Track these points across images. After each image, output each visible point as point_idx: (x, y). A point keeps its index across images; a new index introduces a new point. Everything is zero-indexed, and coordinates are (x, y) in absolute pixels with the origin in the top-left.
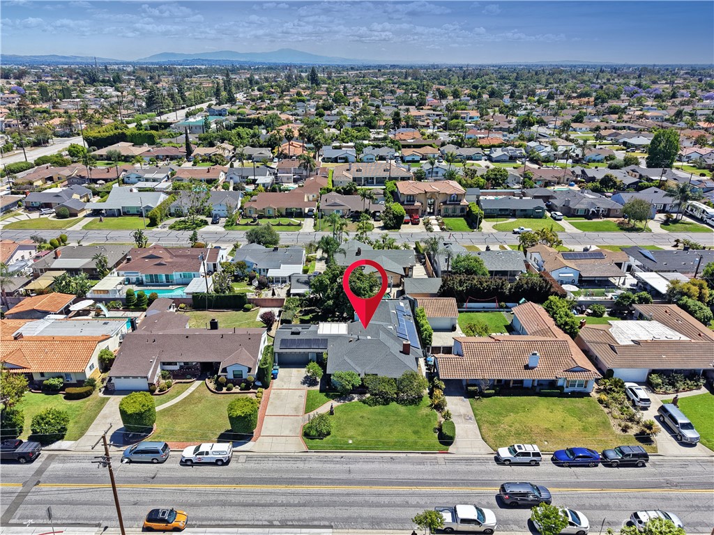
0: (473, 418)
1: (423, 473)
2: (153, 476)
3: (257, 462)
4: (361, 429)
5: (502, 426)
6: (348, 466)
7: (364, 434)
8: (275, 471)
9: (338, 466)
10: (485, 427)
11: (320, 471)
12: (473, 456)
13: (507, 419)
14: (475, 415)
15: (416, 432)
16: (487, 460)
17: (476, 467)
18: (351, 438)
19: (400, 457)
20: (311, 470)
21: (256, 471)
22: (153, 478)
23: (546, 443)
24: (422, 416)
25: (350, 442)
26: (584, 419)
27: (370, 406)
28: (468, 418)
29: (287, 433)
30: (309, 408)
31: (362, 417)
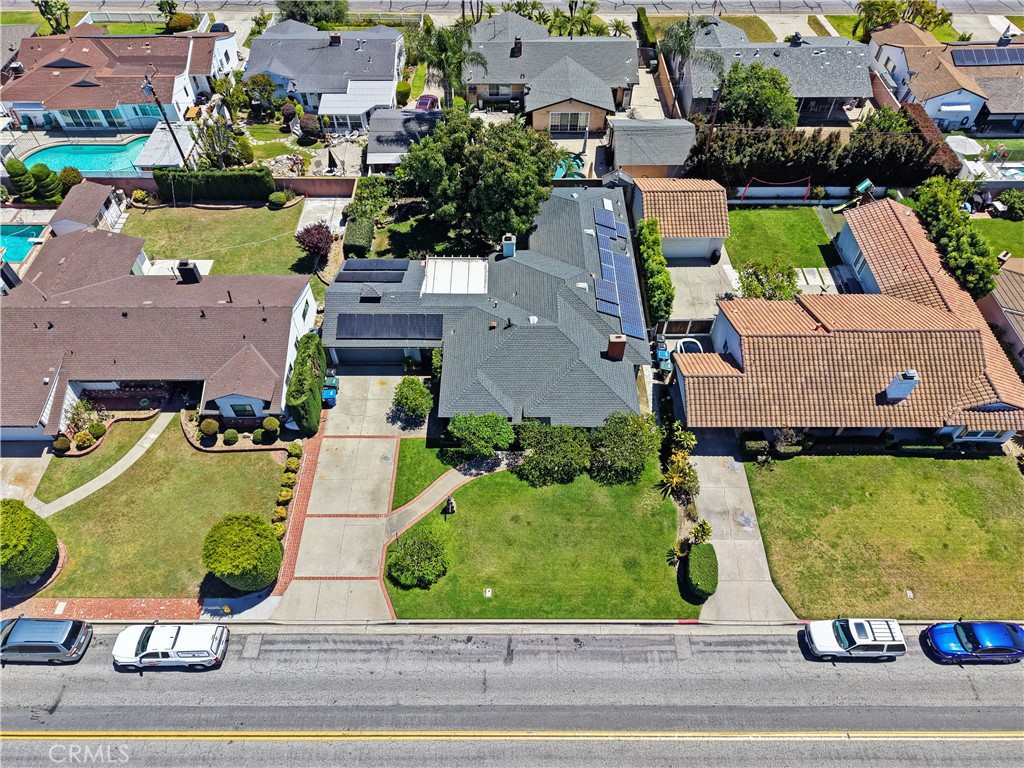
0: (754, 519)
1: (643, 686)
2: (51, 703)
3: (283, 656)
4: (513, 555)
5: (816, 543)
6: (482, 666)
7: (518, 570)
8: (324, 685)
9: (460, 666)
10: (779, 544)
11: (422, 684)
12: (752, 631)
13: (825, 525)
14: (758, 512)
15: (631, 565)
16: (782, 643)
17: (759, 668)
18: (490, 582)
19: (594, 637)
20: (400, 682)
21: (280, 684)
22: (52, 710)
23: (910, 594)
24: (644, 515)
25: (488, 593)
26: (990, 522)
27: (533, 485)
28: (741, 520)
29: (352, 568)
30: (402, 496)
31: (515, 519)
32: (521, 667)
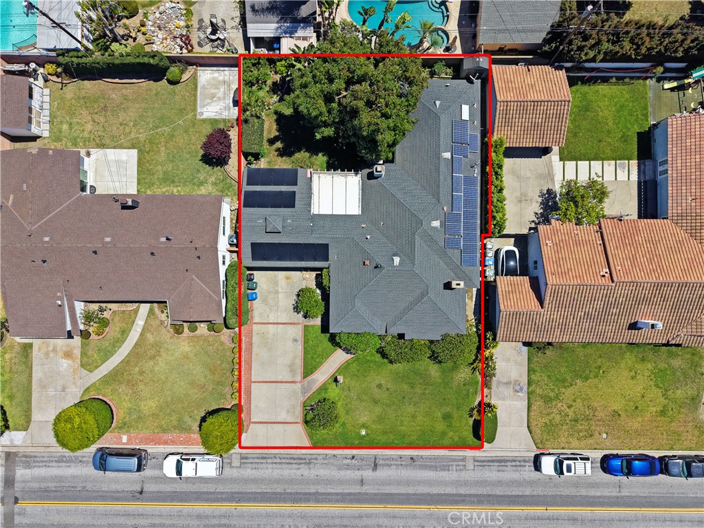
1: (446, 484)
2: (139, 490)
3: (254, 466)
4: (378, 410)
5: (559, 405)
6: (361, 472)
7: (380, 419)
8: (278, 481)
9: (349, 472)
11: (329, 482)
12: (509, 454)
13: (568, 393)
14: (529, 383)
17: (509, 474)
18: (364, 426)
19: (422, 457)
21: (255, 481)
22: (141, 493)
23: (605, 436)
24: (459, 385)
25: (363, 433)
26: (670, 393)
28: (518, 388)
30: (308, 370)
31: (379, 386)
32: (382, 473)
